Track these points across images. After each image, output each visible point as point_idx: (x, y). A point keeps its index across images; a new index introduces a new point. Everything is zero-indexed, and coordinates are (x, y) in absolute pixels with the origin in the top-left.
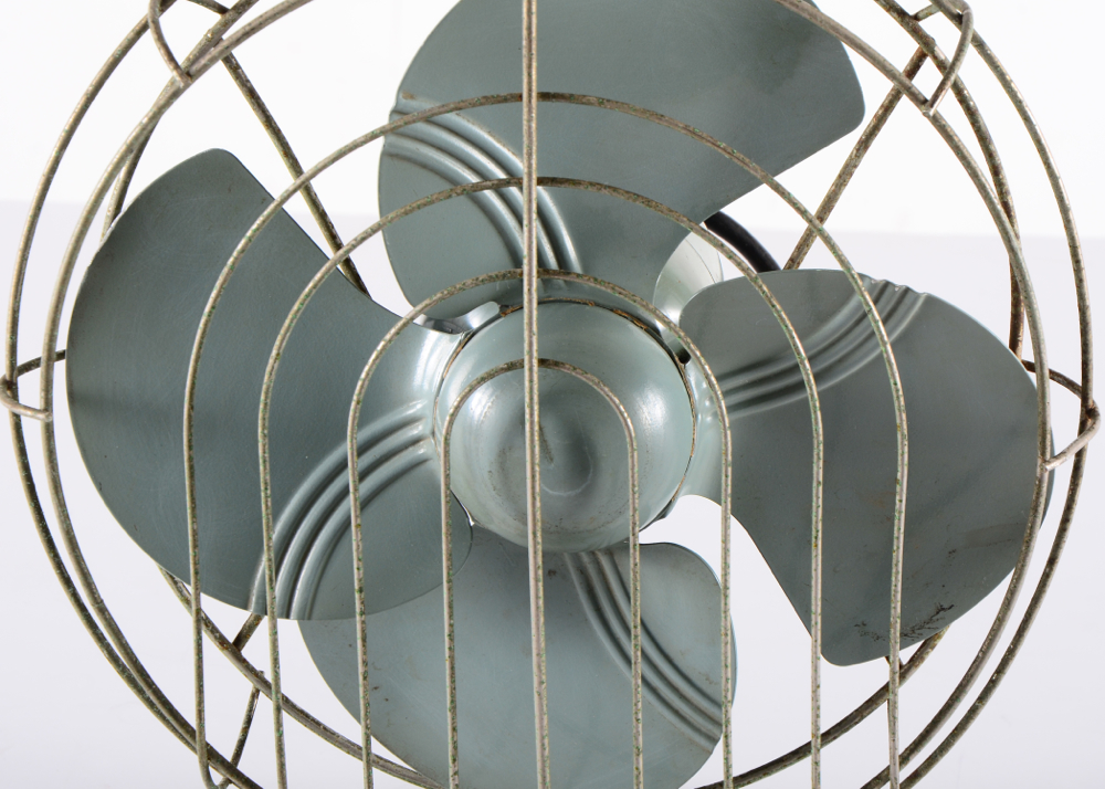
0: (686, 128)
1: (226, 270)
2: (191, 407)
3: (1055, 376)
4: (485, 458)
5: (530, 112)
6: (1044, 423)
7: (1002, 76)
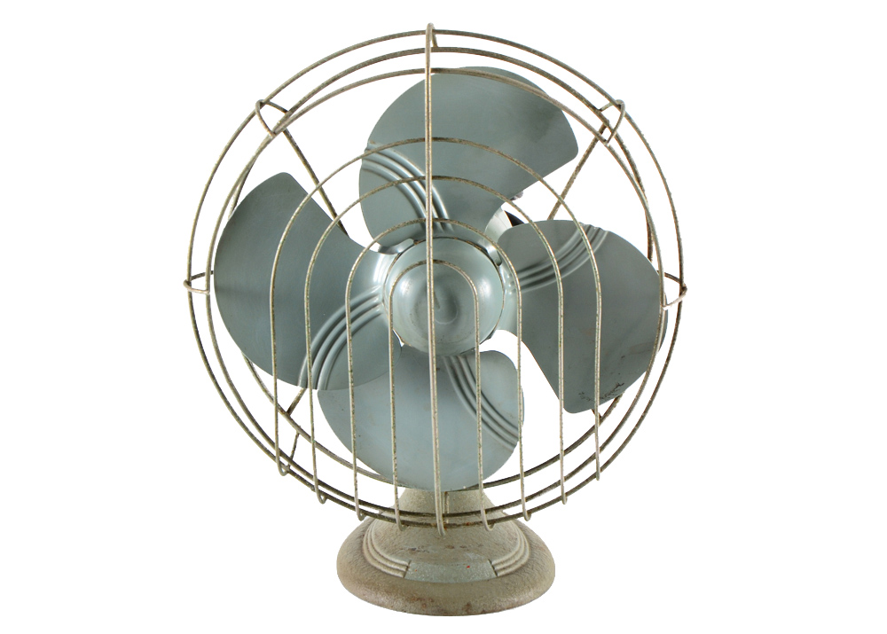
0: (499, 152)
1: (290, 222)
2: (274, 287)
3: (667, 275)
4: (408, 309)
5: (428, 145)
6: (662, 289)
7: (639, 132)
